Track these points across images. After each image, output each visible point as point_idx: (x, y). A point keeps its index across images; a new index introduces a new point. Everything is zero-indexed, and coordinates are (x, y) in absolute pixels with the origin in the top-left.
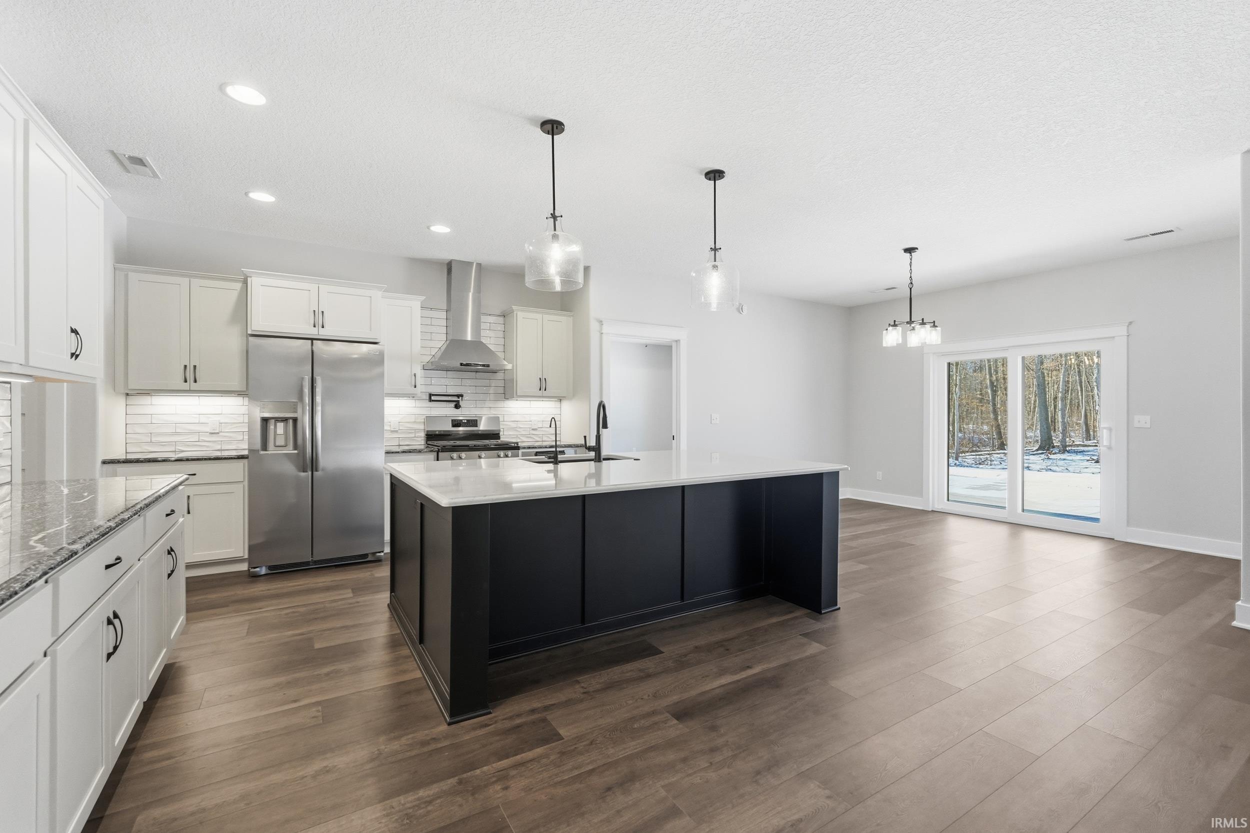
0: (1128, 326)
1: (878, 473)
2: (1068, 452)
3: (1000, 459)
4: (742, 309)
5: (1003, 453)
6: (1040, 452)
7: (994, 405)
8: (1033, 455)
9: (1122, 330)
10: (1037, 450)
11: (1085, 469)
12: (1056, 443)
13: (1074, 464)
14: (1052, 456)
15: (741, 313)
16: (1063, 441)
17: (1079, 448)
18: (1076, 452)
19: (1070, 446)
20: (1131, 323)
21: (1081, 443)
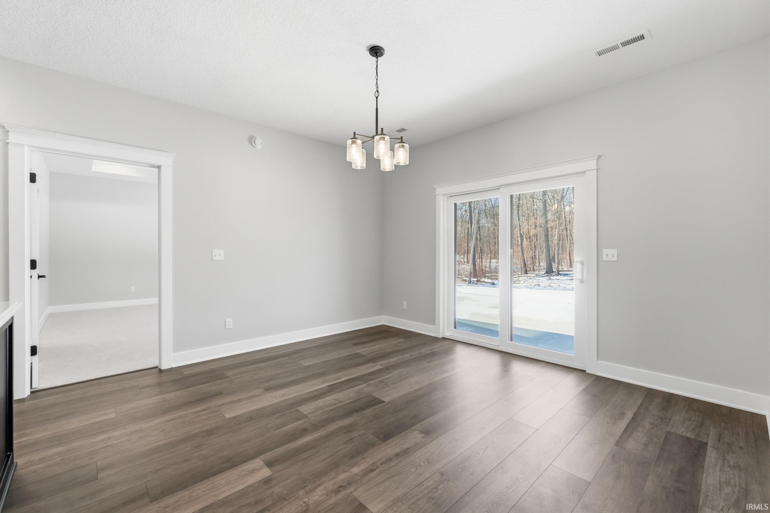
0: (597, 160)
1: (404, 302)
2: (560, 275)
3: (524, 280)
4: (254, 142)
5: (526, 276)
6: (546, 275)
7: (522, 247)
8: (542, 277)
9: (592, 164)
10: (545, 274)
11: (568, 285)
12: (554, 270)
13: (563, 282)
14: (552, 278)
15: (254, 146)
16: (558, 268)
17: (566, 272)
18: (565, 275)
19: (561, 271)
20: (600, 157)
21: (567, 269)
